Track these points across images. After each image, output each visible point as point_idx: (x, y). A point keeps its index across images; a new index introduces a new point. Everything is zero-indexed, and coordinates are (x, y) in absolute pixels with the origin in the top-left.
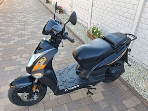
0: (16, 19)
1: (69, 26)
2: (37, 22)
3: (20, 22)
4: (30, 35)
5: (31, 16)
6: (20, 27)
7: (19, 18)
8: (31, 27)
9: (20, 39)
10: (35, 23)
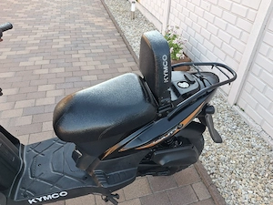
0: (23, 10)
1: (123, 29)
2: (63, 17)
3: (28, 17)
4: (36, 44)
5: (56, 5)
6: (25, 26)
7: (29, 8)
8: (46, 28)
9: (14, 53)
10: (58, 19)
